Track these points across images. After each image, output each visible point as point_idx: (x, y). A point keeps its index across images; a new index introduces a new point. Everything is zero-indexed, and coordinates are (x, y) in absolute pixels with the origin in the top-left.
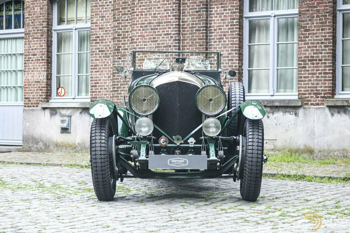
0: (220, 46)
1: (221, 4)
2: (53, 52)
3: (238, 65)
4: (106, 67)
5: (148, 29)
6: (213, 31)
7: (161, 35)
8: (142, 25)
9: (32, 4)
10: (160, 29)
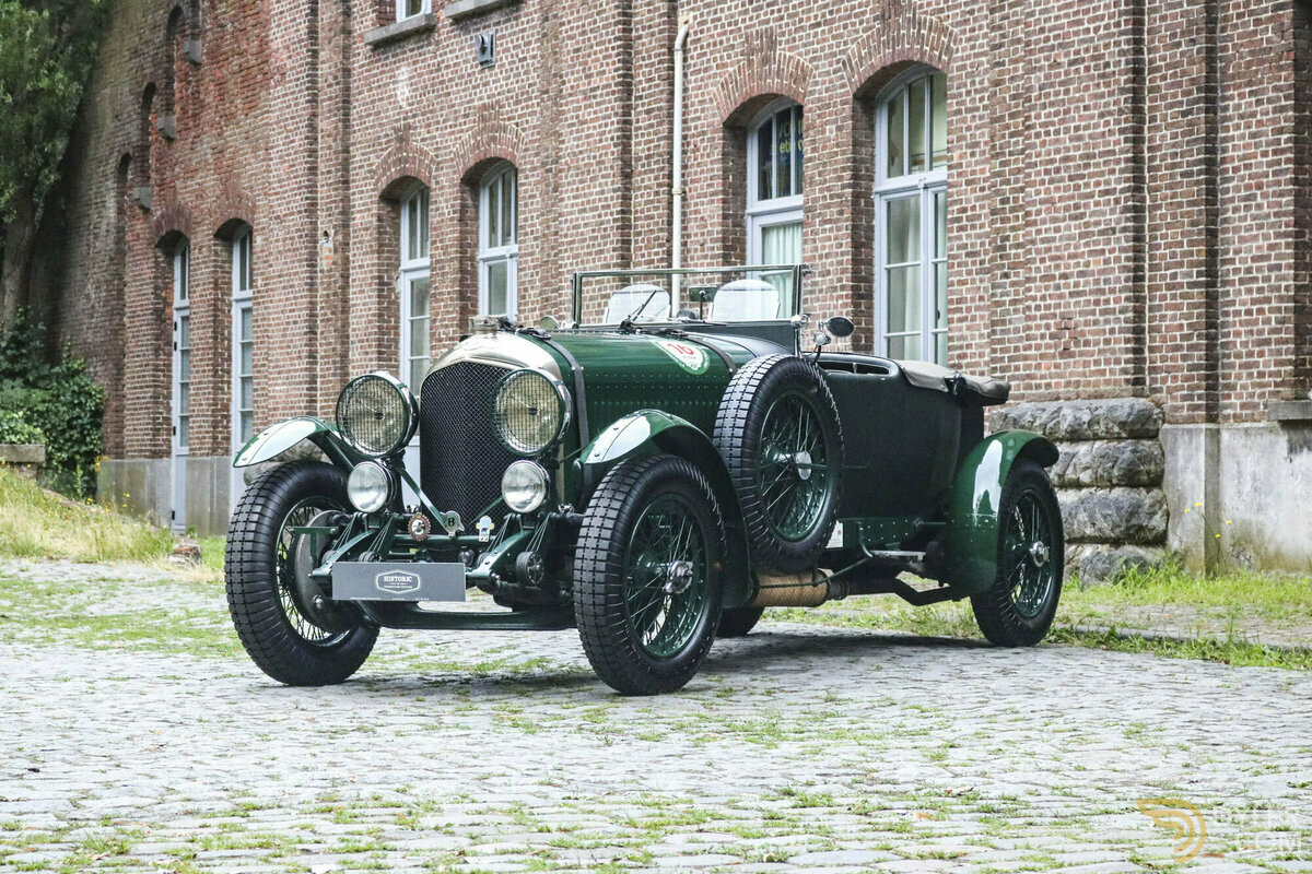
0: (1249, 222)
1: (1250, 84)
2: (876, 261)
3: (1292, 282)
4: (982, 303)
5: (1062, 180)
6: (1231, 174)
7: (1091, 195)
8: (1049, 167)
9: (819, 116)
10: (1091, 175)
